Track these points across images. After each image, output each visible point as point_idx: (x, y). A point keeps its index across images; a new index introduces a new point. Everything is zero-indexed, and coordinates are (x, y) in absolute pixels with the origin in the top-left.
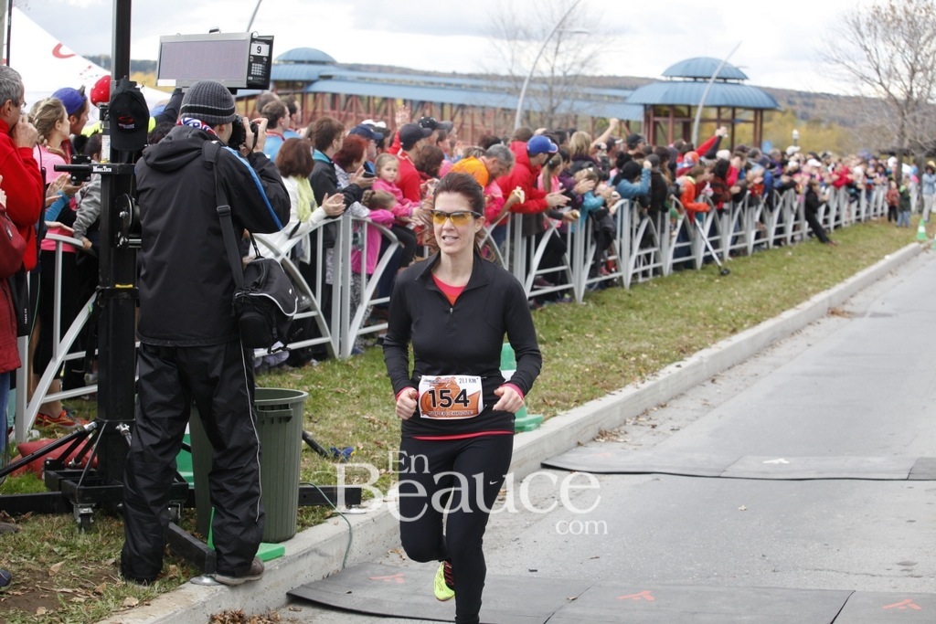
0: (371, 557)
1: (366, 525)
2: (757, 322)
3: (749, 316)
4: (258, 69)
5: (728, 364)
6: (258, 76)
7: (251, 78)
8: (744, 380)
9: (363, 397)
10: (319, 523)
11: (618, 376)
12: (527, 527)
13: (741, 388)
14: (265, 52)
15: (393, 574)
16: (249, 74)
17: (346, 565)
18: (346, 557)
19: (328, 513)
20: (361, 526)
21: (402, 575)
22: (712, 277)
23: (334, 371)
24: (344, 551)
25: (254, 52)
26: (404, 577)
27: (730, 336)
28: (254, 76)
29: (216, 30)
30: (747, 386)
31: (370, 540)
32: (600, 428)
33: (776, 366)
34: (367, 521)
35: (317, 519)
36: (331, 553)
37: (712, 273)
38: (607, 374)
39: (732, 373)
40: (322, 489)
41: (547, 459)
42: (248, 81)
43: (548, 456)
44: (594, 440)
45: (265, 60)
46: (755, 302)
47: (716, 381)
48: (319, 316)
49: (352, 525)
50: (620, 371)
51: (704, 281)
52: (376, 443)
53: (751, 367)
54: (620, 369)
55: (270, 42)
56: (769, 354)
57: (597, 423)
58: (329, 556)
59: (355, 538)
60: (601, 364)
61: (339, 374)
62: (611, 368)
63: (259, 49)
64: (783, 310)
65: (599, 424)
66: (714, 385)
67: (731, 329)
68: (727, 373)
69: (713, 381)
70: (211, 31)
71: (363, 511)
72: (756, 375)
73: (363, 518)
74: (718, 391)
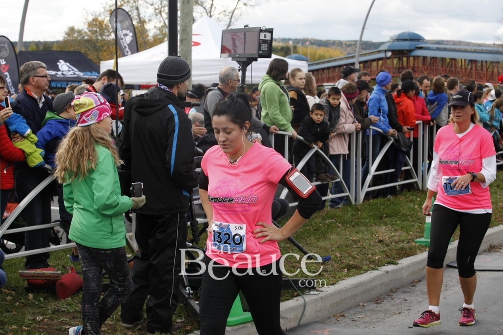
0: (318, 319)
1: (316, 301)
4: (264, 47)
6: (265, 51)
7: (261, 52)
9: (356, 227)
10: (288, 300)
12: (419, 302)
14: (268, 37)
15: (325, 329)
16: (259, 49)
17: (300, 324)
18: (301, 319)
19: (295, 294)
20: (312, 302)
21: (330, 329)
23: (348, 211)
24: (299, 316)
25: (262, 36)
26: (329, 331)
28: (262, 51)
29: (247, 26)
31: (318, 309)
32: (491, 244)
34: (317, 298)
35: (287, 298)
36: (289, 317)
40: (292, 280)
41: (451, 262)
42: (259, 53)
43: (451, 260)
44: (485, 251)
45: (269, 42)
48: (341, 181)
49: (306, 301)
52: (348, 253)
55: (271, 31)
57: (489, 241)
58: (288, 319)
59: (307, 308)
61: (349, 214)
63: (265, 36)
65: (490, 242)
70: (245, 26)
71: (317, 293)
73: (315, 297)
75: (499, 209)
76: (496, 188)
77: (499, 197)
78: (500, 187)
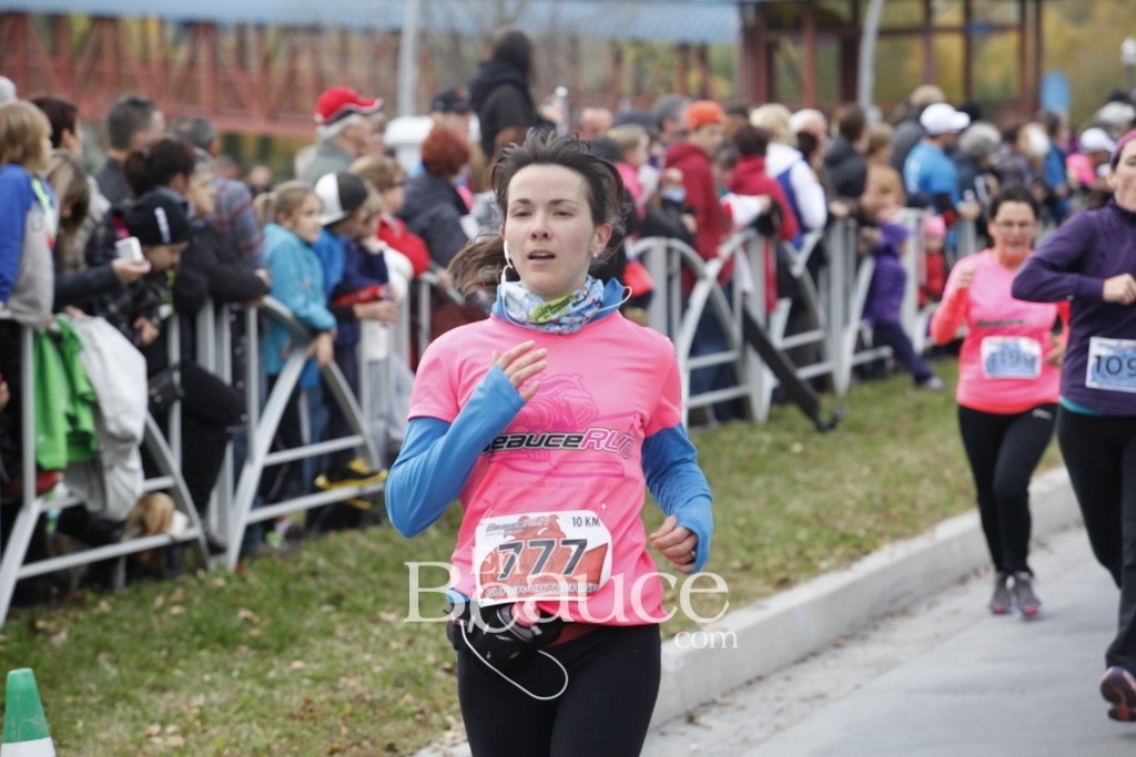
2: (861, 549)
3: (844, 538)
5: (749, 673)
8: (781, 711)
11: (410, 723)
13: (760, 734)
22: (786, 437)
27: (767, 595)
30: (778, 728)
33: (882, 667)
37: (791, 429)
38: (384, 720)
39: (752, 698)
46: (877, 500)
47: (703, 719)
50: (422, 712)
51: (763, 450)
53: (816, 677)
54: (424, 704)
56: (876, 635)
60: (377, 695)
62: (401, 703)
64: (945, 516)
66: (692, 730)
67: (781, 575)
68: (741, 698)
69: (691, 719)
72: (821, 696)
74: (694, 746)
75: (348, 708)
76: (327, 608)
77: (342, 648)
78: (345, 604)
